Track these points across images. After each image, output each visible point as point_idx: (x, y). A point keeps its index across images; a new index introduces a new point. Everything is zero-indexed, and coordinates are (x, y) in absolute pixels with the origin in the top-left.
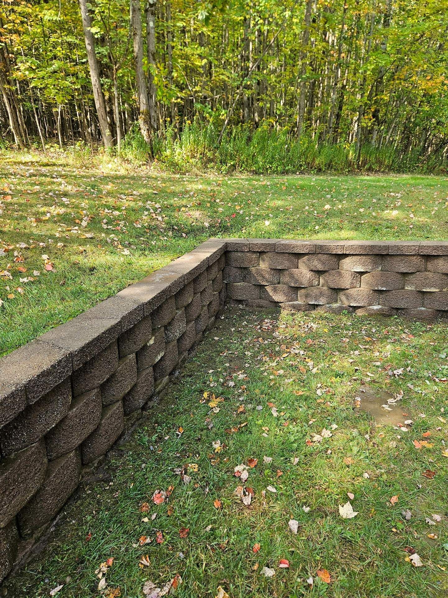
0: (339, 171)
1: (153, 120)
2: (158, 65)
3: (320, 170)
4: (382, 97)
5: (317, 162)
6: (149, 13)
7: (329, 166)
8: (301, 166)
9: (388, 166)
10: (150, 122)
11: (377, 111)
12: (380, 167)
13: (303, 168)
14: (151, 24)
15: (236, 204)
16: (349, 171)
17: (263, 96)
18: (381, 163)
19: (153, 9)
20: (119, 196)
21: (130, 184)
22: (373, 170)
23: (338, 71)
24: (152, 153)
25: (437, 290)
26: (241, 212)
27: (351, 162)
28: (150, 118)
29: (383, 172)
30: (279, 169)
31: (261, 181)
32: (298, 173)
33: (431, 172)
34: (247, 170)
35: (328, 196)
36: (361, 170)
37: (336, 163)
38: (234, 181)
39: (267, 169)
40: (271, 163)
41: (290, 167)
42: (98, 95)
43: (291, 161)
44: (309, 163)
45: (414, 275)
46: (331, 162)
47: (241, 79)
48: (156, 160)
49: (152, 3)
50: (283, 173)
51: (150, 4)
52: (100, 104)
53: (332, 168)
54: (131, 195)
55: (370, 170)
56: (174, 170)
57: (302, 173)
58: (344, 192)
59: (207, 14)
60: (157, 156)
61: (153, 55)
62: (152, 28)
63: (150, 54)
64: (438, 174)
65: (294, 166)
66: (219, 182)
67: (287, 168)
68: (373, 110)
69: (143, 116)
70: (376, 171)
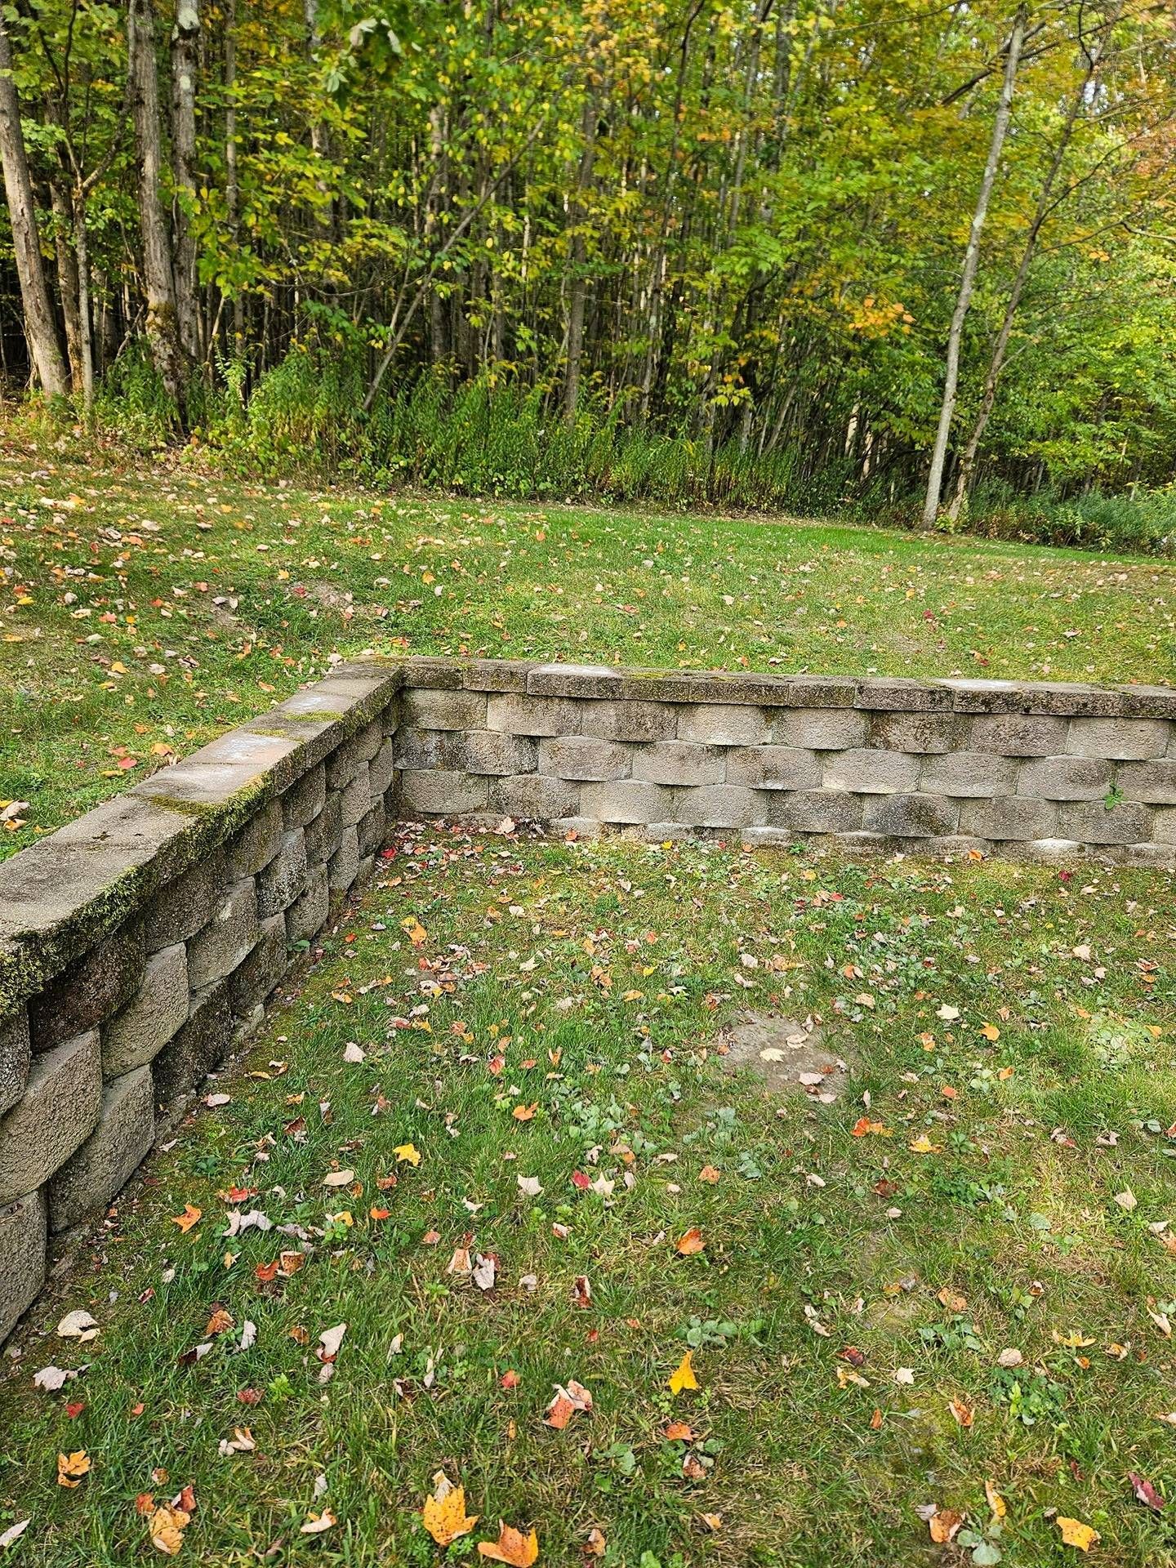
0: (667, 504)
1: (185, 334)
2: (204, 191)
3: (621, 497)
4: (765, 333)
5: (614, 477)
6: (180, 53)
7: (644, 488)
8: (576, 483)
9: (777, 499)
10: (178, 339)
11: (752, 365)
12: (759, 498)
13: (580, 489)
14: (185, 83)
15: (424, 568)
16: (689, 505)
17: (481, 300)
18: (762, 489)
19: (191, 43)
20: (100, 531)
21: (128, 501)
22: (743, 506)
23: (660, 261)
24: (185, 419)
25: (893, 791)
26: (438, 590)
27: (693, 483)
28: (178, 328)
29: (767, 512)
30: (522, 486)
31: (483, 516)
32: (568, 501)
33: (871, 518)
34: (442, 485)
35: (646, 562)
36: (716, 503)
37: (660, 483)
38: (413, 511)
39: (493, 484)
40: (503, 471)
41: (548, 485)
42: (28, 252)
43: (550, 470)
44: (595, 478)
45: (843, 756)
46: (648, 478)
47: (428, 254)
48: (194, 440)
49: (187, 27)
50: (533, 497)
51: (182, 30)
52: (32, 276)
53: (648, 494)
54: (136, 530)
55: (738, 504)
56: (245, 470)
57: (578, 500)
58: (683, 555)
59: (344, 80)
60: (198, 429)
61: (188, 163)
62: (187, 93)
63: (180, 160)
64: (886, 525)
65: (559, 483)
66: (374, 510)
67: (542, 487)
68: (743, 363)
69: (159, 320)
70: (751, 508)
